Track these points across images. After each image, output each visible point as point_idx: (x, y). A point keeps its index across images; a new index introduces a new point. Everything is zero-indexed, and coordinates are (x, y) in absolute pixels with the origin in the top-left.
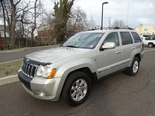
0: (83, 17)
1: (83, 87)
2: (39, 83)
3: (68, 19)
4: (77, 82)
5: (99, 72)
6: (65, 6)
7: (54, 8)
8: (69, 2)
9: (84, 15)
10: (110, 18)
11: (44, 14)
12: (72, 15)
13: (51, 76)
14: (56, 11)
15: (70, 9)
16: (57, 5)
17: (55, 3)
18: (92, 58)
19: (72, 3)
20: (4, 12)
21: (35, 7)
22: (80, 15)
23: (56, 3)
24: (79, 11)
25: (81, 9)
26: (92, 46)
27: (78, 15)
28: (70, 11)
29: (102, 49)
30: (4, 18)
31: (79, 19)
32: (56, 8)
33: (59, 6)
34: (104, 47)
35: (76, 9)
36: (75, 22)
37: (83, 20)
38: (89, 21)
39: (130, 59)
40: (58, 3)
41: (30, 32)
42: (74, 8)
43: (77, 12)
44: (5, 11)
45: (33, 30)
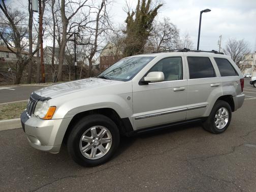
0: (173, 36)
1: (103, 139)
2: (32, 126)
3: (147, 39)
4: (92, 129)
5: (136, 119)
6: (144, 17)
7: (127, 21)
8: (151, 11)
9: (175, 32)
10: (221, 37)
11: (109, 31)
12: (155, 32)
13: (48, 116)
14: (128, 26)
15: (152, 21)
16: (132, 15)
17: (129, 13)
18: (121, 95)
19: (155, 13)
20: (54, 28)
21: (98, 20)
22: (168, 32)
23: (131, 13)
24: (167, 25)
25: (170, 22)
26: (128, 78)
27: (164, 32)
28: (151, 25)
29: (143, 83)
30: (54, 36)
31: (166, 37)
32: (129, 20)
33: (134, 17)
34: (146, 79)
35: (163, 21)
36: (159, 43)
37: (172, 39)
38: (183, 41)
39: (206, 103)
40: (133, 13)
41: (88, 57)
42: (158, 20)
43: (163, 27)
44: (56, 27)
45: (92, 54)
